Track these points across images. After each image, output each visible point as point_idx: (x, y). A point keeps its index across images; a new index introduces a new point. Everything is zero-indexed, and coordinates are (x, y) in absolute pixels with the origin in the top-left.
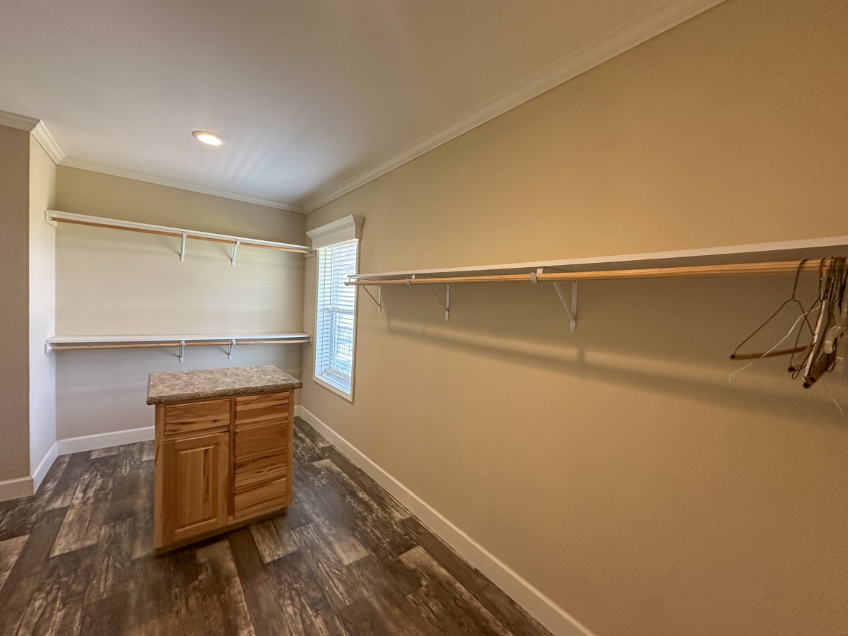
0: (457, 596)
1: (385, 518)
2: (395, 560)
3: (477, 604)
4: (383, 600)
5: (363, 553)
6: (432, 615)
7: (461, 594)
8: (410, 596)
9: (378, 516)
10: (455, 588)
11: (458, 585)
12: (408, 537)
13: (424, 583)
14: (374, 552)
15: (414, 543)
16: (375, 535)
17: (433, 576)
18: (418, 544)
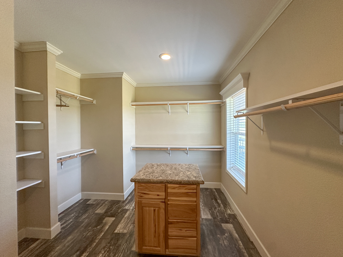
0: (237, 244)
1: (223, 211)
2: (219, 224)
3: (244, 251)
4: (209, 232)
5: (210, 217)
6: (223, 244)
7: (239, 245)
8: (219, 236)
9: (221, 209)
10: (238, 243)
11: (240, 242)
12: (229, 220)
13: (226, 235)
14: (213, 218)
15: (230, 222)
16: (217, 214)
17: (231, 235)
18: (231, 223)
